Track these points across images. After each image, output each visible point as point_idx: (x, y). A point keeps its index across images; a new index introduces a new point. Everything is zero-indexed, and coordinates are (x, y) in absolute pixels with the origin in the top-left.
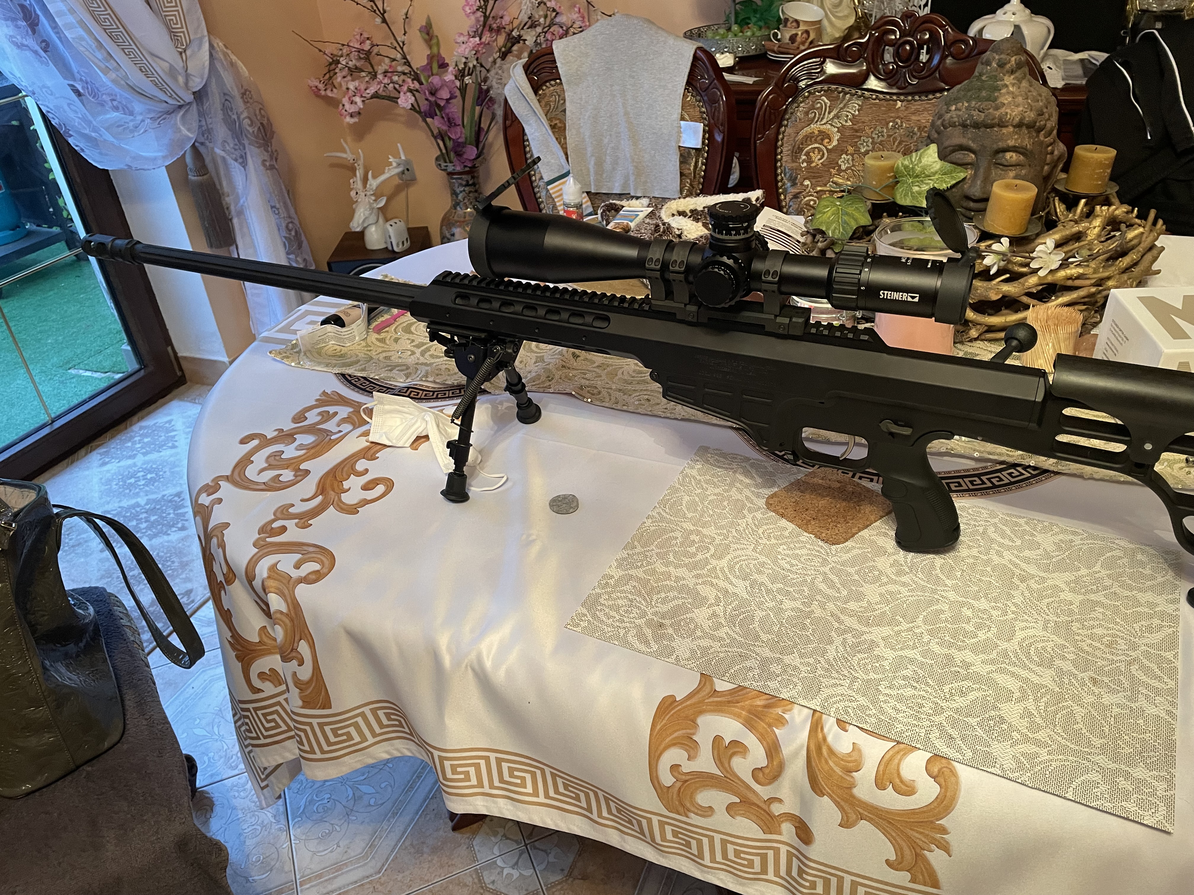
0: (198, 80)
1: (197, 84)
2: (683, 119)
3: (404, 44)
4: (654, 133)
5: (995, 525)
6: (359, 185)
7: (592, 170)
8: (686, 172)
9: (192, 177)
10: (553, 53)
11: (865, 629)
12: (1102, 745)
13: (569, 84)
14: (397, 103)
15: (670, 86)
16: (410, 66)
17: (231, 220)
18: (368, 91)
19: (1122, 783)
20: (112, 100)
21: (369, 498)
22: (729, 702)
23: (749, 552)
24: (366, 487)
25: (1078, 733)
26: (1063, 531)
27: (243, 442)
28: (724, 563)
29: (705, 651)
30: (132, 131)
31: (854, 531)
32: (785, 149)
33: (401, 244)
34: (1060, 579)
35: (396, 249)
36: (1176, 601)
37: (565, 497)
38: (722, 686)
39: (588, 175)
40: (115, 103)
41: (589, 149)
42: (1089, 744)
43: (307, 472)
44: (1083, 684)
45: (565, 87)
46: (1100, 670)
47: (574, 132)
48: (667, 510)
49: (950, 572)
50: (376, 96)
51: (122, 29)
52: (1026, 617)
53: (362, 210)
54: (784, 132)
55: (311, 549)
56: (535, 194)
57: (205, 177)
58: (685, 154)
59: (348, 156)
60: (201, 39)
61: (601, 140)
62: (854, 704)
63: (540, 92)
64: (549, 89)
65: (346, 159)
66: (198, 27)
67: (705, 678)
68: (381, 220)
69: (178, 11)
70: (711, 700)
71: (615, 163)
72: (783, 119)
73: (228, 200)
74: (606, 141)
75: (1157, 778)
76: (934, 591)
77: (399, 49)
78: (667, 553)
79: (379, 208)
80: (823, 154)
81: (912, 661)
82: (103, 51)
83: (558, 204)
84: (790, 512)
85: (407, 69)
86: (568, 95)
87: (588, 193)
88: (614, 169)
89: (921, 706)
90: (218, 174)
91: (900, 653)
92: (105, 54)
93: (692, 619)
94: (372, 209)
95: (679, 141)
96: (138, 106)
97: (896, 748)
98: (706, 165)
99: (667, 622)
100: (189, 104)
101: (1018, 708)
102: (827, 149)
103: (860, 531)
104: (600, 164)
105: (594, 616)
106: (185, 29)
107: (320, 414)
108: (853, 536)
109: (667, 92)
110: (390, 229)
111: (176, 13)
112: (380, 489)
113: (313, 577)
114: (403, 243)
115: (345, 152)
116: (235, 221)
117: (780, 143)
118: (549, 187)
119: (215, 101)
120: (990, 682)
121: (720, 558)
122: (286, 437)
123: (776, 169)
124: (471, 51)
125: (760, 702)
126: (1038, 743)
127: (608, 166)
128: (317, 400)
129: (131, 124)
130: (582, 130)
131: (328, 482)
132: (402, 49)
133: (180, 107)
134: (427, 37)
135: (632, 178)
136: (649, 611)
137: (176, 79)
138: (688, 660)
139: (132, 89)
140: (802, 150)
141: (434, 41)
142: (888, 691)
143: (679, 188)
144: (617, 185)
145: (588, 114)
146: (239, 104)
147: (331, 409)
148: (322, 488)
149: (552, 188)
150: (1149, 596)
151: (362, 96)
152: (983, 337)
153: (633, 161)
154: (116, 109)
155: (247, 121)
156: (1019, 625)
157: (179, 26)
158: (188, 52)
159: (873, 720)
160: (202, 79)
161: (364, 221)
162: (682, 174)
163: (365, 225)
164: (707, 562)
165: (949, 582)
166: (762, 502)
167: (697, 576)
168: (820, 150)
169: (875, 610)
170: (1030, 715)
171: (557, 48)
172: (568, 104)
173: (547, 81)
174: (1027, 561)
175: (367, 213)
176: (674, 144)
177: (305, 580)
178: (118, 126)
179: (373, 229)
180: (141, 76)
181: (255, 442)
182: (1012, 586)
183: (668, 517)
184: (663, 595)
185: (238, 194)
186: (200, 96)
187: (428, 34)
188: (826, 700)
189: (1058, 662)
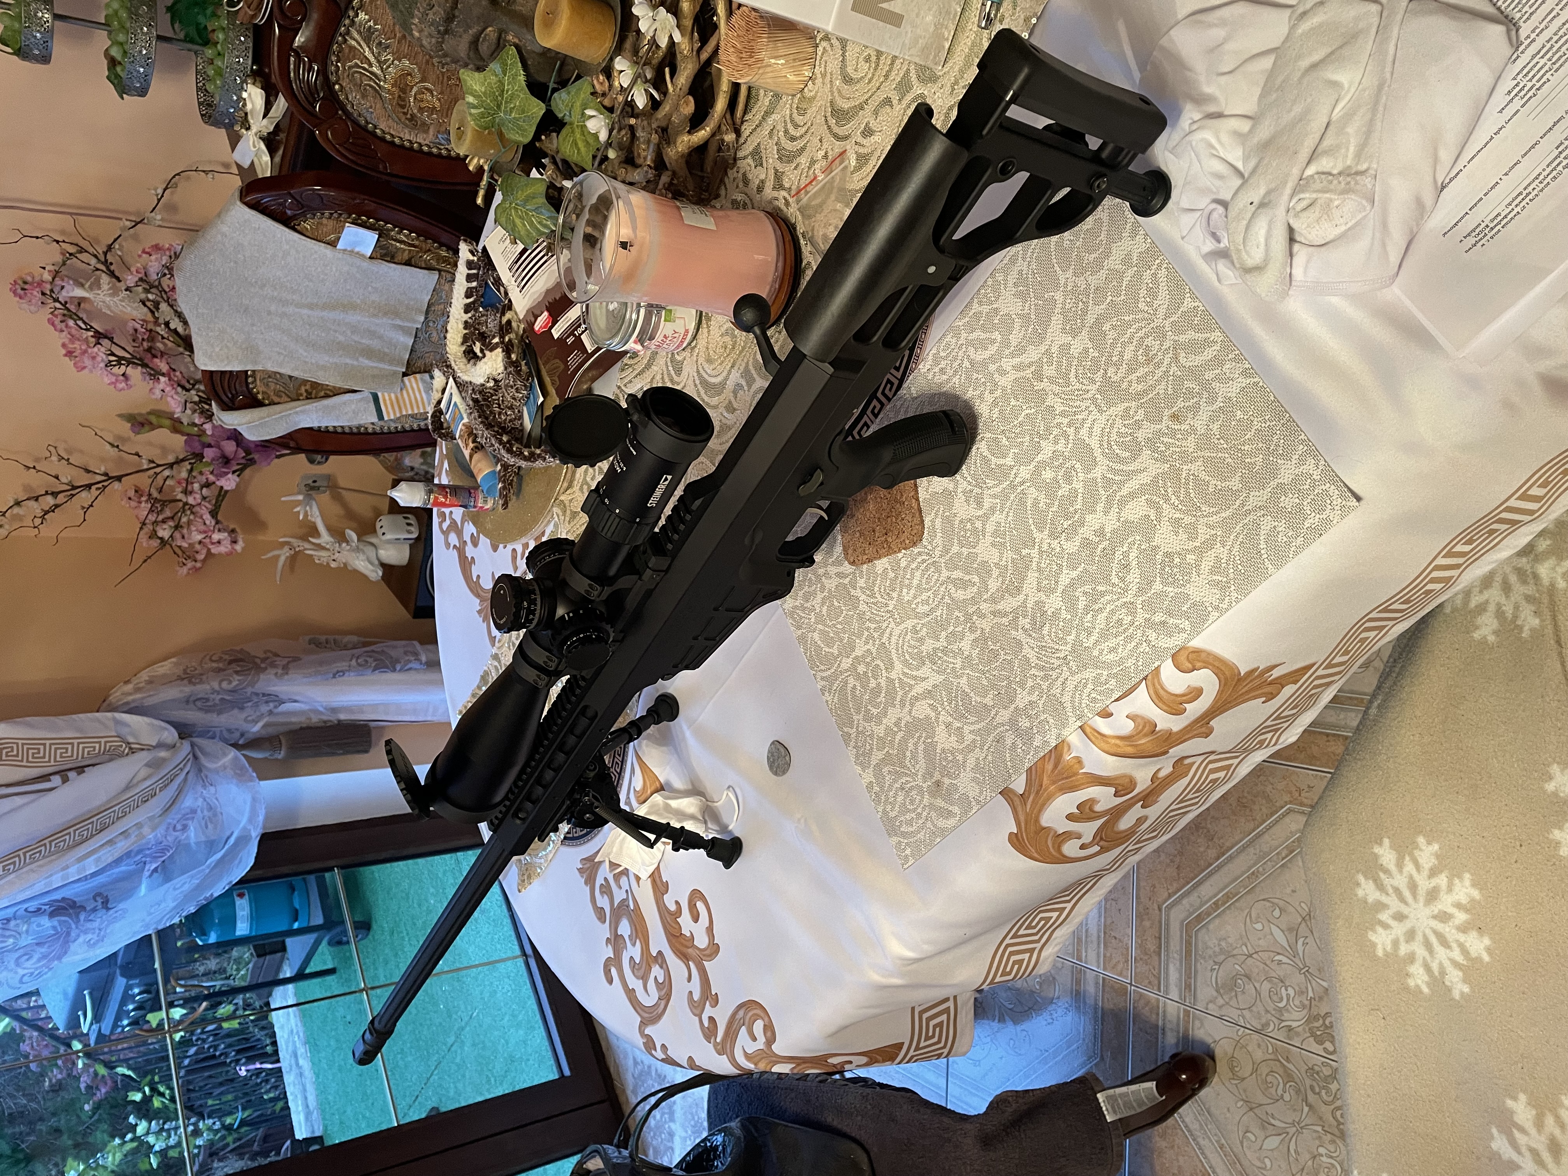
0: (166, 734)
1: (170, 735)
2: (333, 244)
3: (153, 462)
4: (345, 281)
5: (970, 343)
6: (323, 553)
7: (375, 365)
8: (406, 256)
9: (281, 755)
10: (212, 372)
11: (1021, 597)
12: (1241, 481)
13: (255, 363)
14: (227, 492)
15: (286, 247)
16: (183, 460)
17: (339, 721)
18: (208, 522)
19: (1288, 502)
20: (174, 829)
21: (707, 925)
22: (1037, 793)
23: (897, 632)
24: (696, 918)
25: (1218, 491)
26: (1006, 271)
27: (610, 981)
28: (898, 666)
29: (977, 768)
30: (215, 815)
31: (914, 505)
32: (407, 137)
33: (410, 528)
34: (1056, 336)
35: (415, 536)
36: (1136, 226)
37: (771, 752)
38: (1019, 785)
39: (381, 370)
40: (179, 827)
41: (348, 361)
42: (1235, 494)
43: (660, 953)
44: (1173, 434)
45: (259, 367)
46: (1170, 400)
47: (320, 373)
48: (822, 667)
49: (998, 450)
50: (214, 514)
51: (94, 819)
52: (1080, 417)
53: (357, 562)
54: (383, 132)
55: (741, 1013)
56: (390, 433)
57: (283, 742)
58: (383, 253)
59: (284, 554)
60: (117, 722)
61: (339, 343)
62: (1090, 686)
63: (260, 397)
64: (259, 389)
65: (287, 558)
66: (99, 721)
67: (1006, 793)
68: (373, 540)
69: (79, 744)
70: (1028, 807)
71: (372, 334)
72: (365, 129)
73: (315, 719)
74: (341, 338)
75: (1301, 461)
76: (1013, 487)
77: (158, 470)
78: (867, 711)
79: (359, 540)
80: (427, 89)
81: (1071, 585)
82: (117, 840)
83: (410, 412)
84: (870, 550)
85: (186, 466)
86: (271, 367)
87: (405, 374)
88: (380, 337)
89: (1120, 622)
90: (283, 724)
91: (1060, 588)
92: (121, 837)
93: (943, 750)
94: (358, 550)
95: (363, 256)
96: (188, 802)
97: (1149, 683)
98: (402, 229)
99: (937, 776)
100: (193, 745)
101: (1165, 528)
102: (421, 81)
103: (917, 500)
104: (369, 353)
105: (904, 835)
106: (103, 740)
107: (602, 893)
108: (920, 511)
109: (293, 252)
110: (388, 537)
111: (81, 746)
112: (700, 905)
113: (769, 1034)
114: (409, 524)
115: (279, 556)
116: (342, 717)
117: (397, 140)
118: (386, 418)
119: (191, 716)
120: (1128, 528)
121: (893, 667)
122: (616, 941)
123: (430, 154)
124: (177, 393)
125: (1049, 767)
126: (1209, 544)
127: (375, 344)
128: (586, 883)
129: (206, 813)
130: (321, 363)
131: (677, 945)
132: (158, 466)
133: (195, 757)
134: (147, 428)
135: (398, 322)
136: (920, 782)
137: (164, 760)
138: (981, 792)
139: (167, 810)
140: (413, 116)
141: (153, 419)
142: (1092, 639)
143: (426, 272)
144: (402, 339)
145: (301, 351)
146: (202, 689)
147: (599, 881)
148: (684, 957)
149: (388, 413)
150: (1118, 252)
151: (214, 531)
152: (738, 121)
153: (375, 316)
154: (185, 828)
155: (225, 685)
156: (1084, 432)
157: (97, 746)
158: (131, 740)
159: (1113, 682)
160: (166, 729)
161: (371, 563)
162: (408, 263)
163: (376, 562)
164: (890, 681)
165: (1009, 461)
166: (847, 568)
167: (903, 705)
168: (420, 92)
169: (1006, 567)
170: (1178, 520)
171: (206, 365)
172: (282, 371)
173: (247, 384)
174: (1021, 350)
175: (362, 557)
176: (366, 264)
177: (771, 1040)
178: (207, 827)
179: (382, 553)
180: (153, 801)
181: (614, 971)
182: (1042, 396)
183: (829, 673)
184: (908, 754)
185: (310, 710)
186: (184, 731)
187: (142, 425)
188: (1074, 707)
189: (1141, 435)
